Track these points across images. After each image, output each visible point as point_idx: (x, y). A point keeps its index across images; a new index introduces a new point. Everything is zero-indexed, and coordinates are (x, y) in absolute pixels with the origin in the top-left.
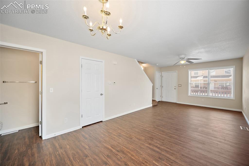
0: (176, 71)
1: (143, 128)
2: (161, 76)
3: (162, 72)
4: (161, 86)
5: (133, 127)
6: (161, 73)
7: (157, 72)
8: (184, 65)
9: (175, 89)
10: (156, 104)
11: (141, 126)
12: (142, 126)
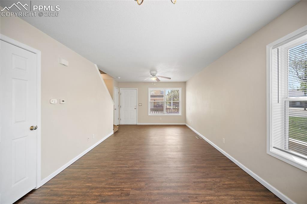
0: (136, 89)
1: (128, 169)
2: (119, 93)
3: (120, 89)
4: (119, 106)
5: (112, 174)
6: (118, 90)
7: (115, 87)
8: (154, 82)
9: (135, 109)
10: (117, 130)
11: (124, 166)
12: (126, 167)
